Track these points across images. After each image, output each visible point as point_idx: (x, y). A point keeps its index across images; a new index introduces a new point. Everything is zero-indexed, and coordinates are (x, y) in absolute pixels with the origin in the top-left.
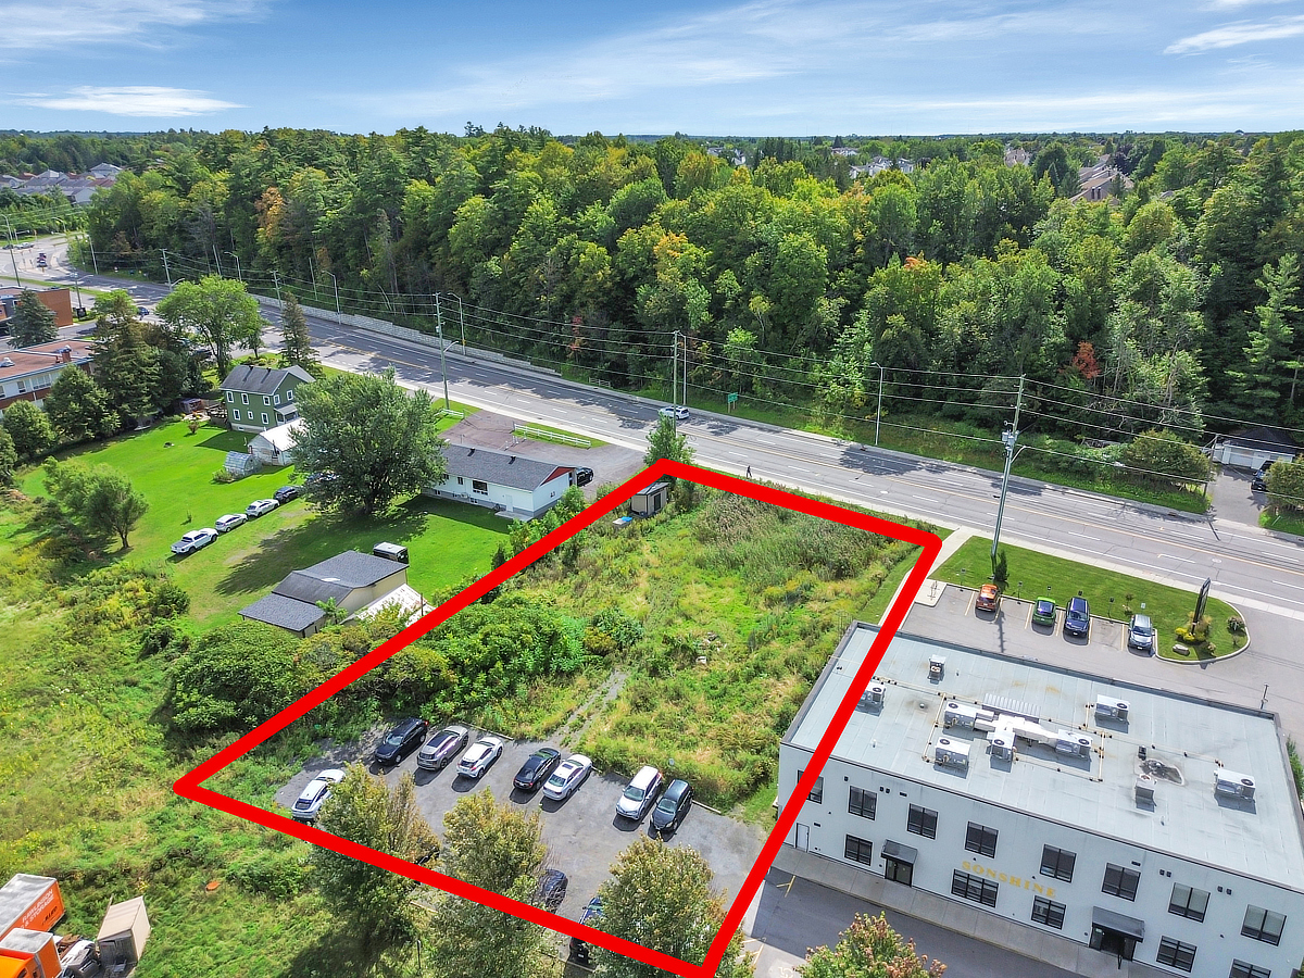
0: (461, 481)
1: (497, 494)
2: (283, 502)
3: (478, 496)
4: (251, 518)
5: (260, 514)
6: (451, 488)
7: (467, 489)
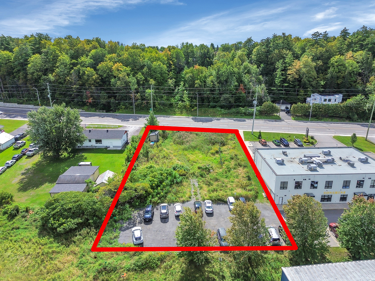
0: (90, 141)
1: (106, 143)
2: (17, 160)
3: (98, 145)
4: (8, 167)
5: (12, 165)
6: (86, 144)
7: (93, 143)
